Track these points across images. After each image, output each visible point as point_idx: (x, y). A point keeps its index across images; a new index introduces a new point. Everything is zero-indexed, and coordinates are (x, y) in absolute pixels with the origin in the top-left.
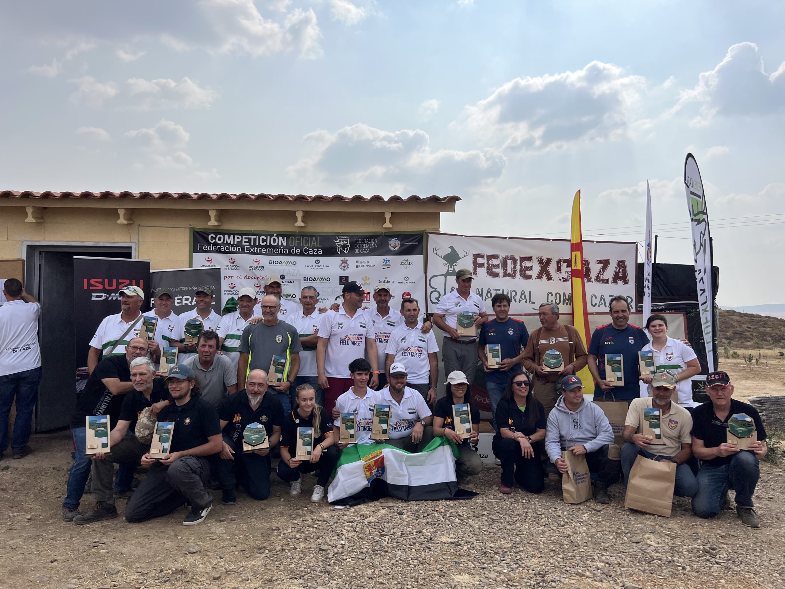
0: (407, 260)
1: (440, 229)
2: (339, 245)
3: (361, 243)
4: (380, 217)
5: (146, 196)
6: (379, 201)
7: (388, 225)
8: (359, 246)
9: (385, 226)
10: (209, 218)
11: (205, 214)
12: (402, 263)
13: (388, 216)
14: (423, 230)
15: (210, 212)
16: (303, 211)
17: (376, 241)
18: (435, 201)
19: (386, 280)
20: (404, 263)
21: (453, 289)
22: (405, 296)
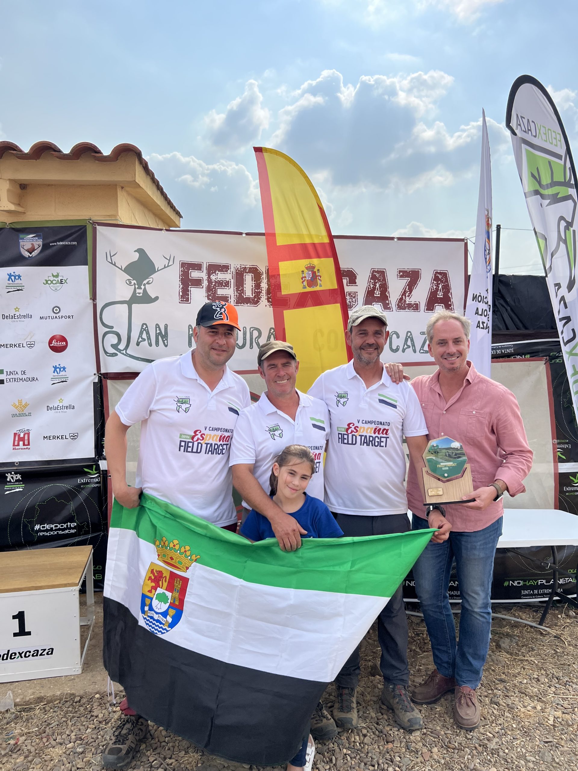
0: (57, 276)
7: (4, 204)
12: (47, 281)
14: (87, 218)
19: (17, 314)
20: (52, 282)
21: (144, 328)
22: (54, 343)
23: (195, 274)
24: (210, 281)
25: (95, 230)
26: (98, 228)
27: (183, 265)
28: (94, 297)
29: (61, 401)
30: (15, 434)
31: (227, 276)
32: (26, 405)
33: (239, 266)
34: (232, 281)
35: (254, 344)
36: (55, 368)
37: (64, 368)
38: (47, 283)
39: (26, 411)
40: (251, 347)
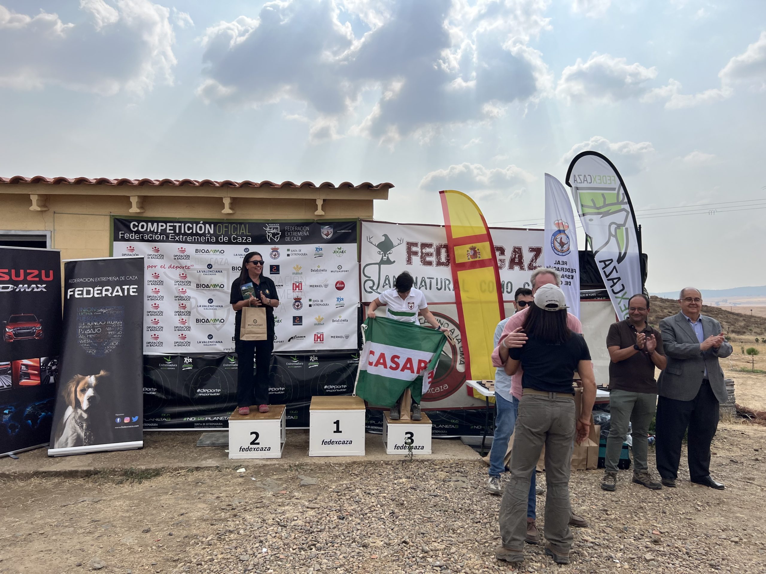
0: (340, 249)
1: (374, 217)
2: (269, 233)
3: (292, 231)
4: (312, 204)
5: (60, 181)
6: (310, 188)
7: (319, 212)
8: (290, 234)
9: (316, 213)
10: (130, 205)
11: (126, 201)
12: (335, 251)
13: (320, 203)
14: (356, 217)
15: (131, 198)
16: (231, 198)
17: (308, 228)
18: (368, 188)
19: (319, 269)
20: (337, 252)
21: (387, 278)
22: (338, 286)
23: (414, 249)
24: (422, 253)
25: (361, 224)
26: (363, 222)
27: (408, 243)
28: (359, 260)
29: (340, 317)
30: (315, 335)
31: (432, 250)
32: (322, 319)
33: (438, 244)
34: (434, 253)
35: (447, 288)
36: (338, 299)
37: (343, 299)
38: (335, 252)
39: (322, 323)
40: (445, 289)
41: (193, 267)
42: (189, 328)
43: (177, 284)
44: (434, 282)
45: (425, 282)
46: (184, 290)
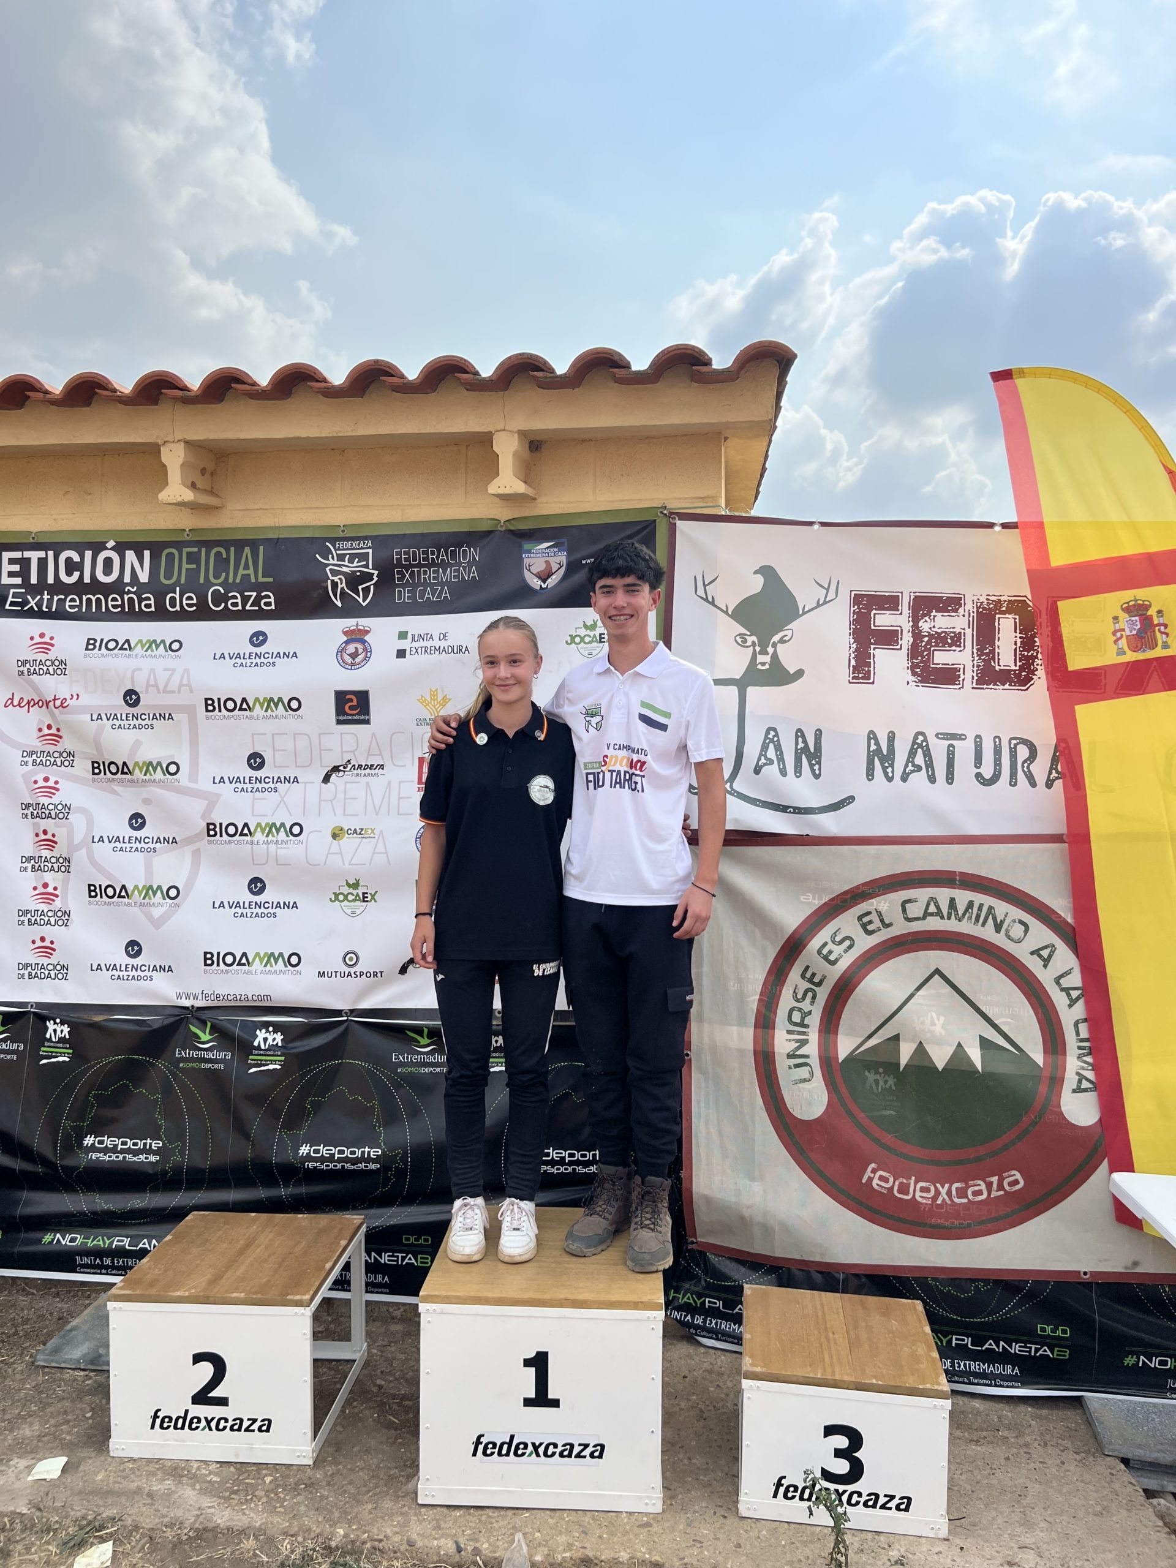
0: (593, 627)
2: (334, 573)
3: (419, 565)
4: (480, 453)
6: (462, 382)
7: (506, 481)
8: (412, 575)
9: (502, 487)
12: (573, 638)
13: (507, 448)
14: (657, 504)
16: (187, 442)
17: (474, 553)
20: (581, 639)
21: (771, 737)
23: (883, 620)
24: (917, 634)
25: (673, 530)
26: (681, 524)
27: (858, 599)
31: (957, 622)
33: (983, 599)
34: (969, 633)
35: (1021, 776)
38: (573, 641)
40: (1013, 781)
41: (80, 702)
42: (63, 918)
43: (30, 760)
44: (965, 751)
45: (927, 754)
46: (51, 783)
